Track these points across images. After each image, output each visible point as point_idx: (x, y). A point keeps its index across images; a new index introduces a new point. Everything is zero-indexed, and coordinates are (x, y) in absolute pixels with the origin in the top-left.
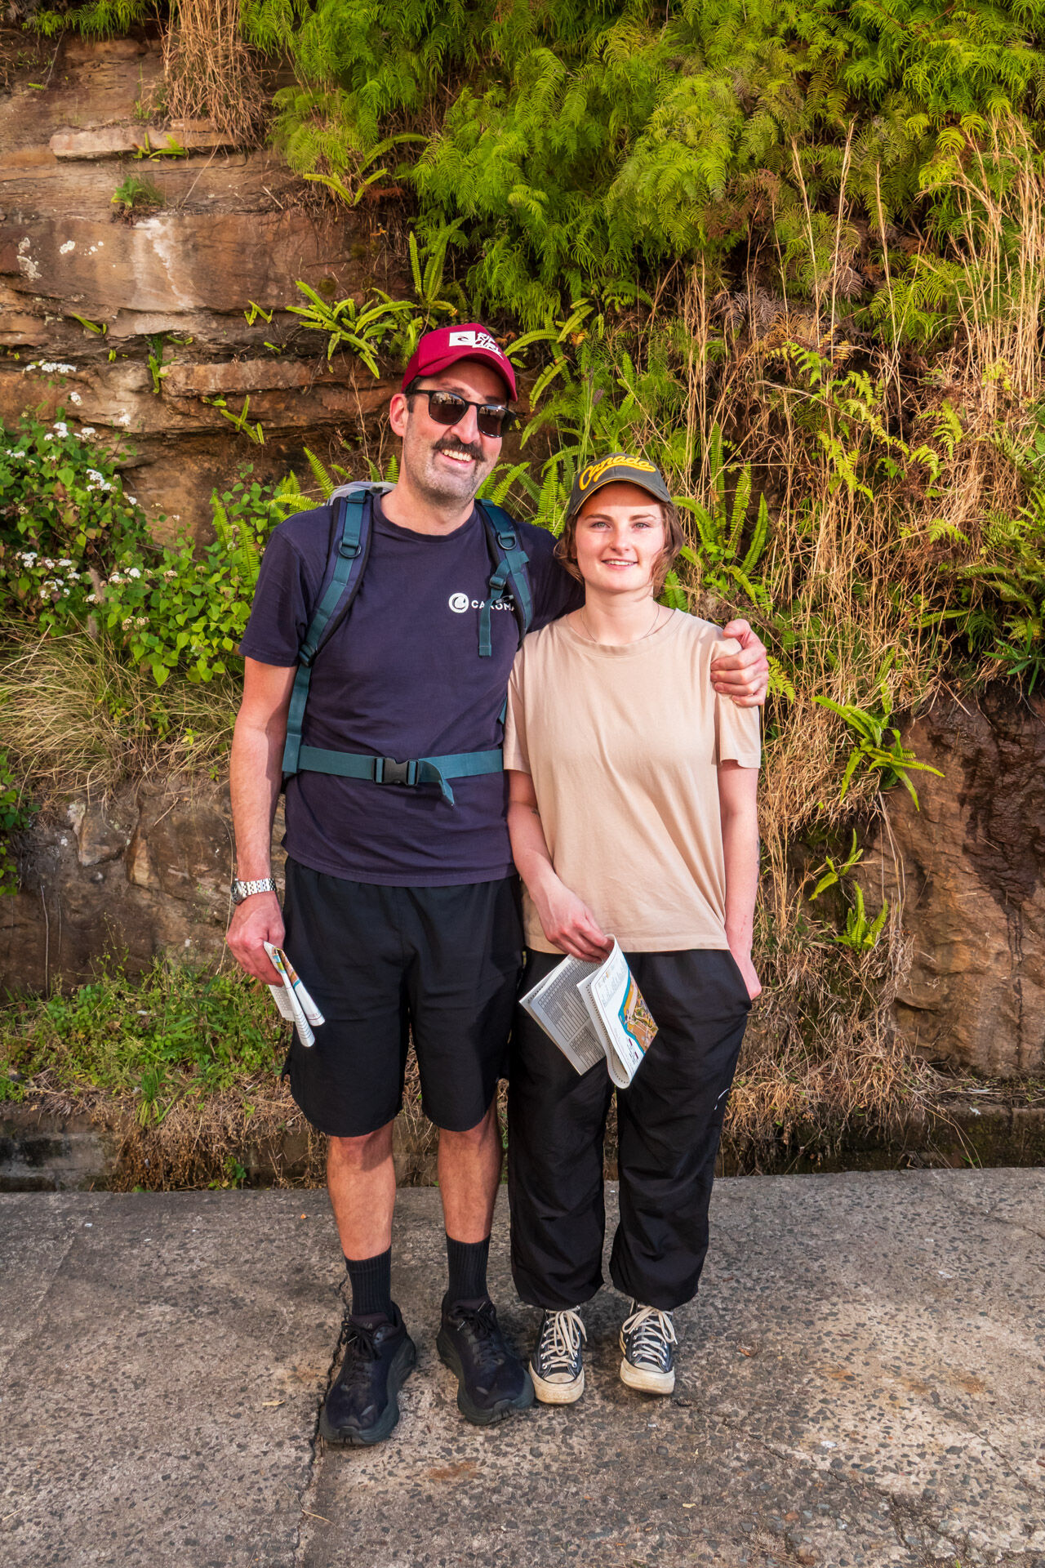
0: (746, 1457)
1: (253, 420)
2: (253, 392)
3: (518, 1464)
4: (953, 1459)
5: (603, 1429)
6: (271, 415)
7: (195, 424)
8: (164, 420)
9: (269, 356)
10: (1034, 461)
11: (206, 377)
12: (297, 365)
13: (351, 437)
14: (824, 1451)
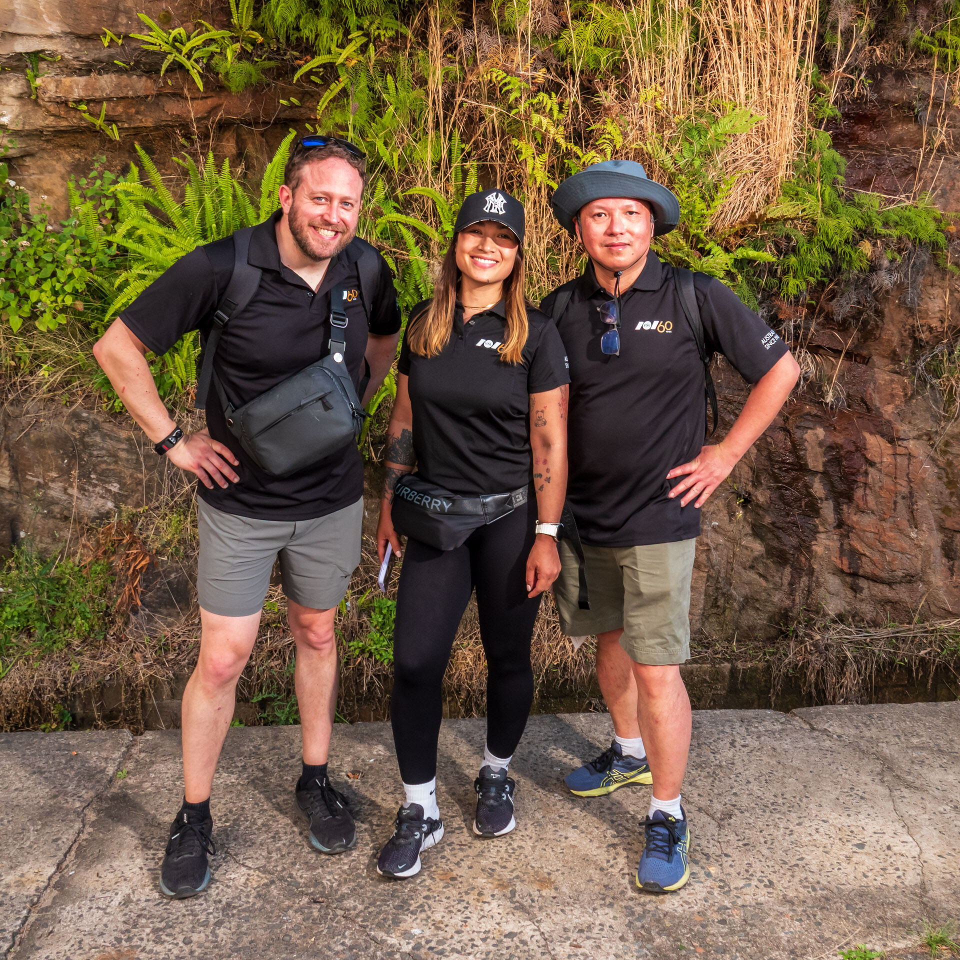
0: (348, 942)
1: (110, 120)
2: (109, 99)
3: (170, 950)
4: (507, 942)
5: (247, 921)
6: (124, 117)
7: (65, 123)
8: (40, 120)
9: (120, 71)
10: (681, 163)
11: (71, 87)
12: (144, 79)
13: (188, 136)
14: (412, 936)
